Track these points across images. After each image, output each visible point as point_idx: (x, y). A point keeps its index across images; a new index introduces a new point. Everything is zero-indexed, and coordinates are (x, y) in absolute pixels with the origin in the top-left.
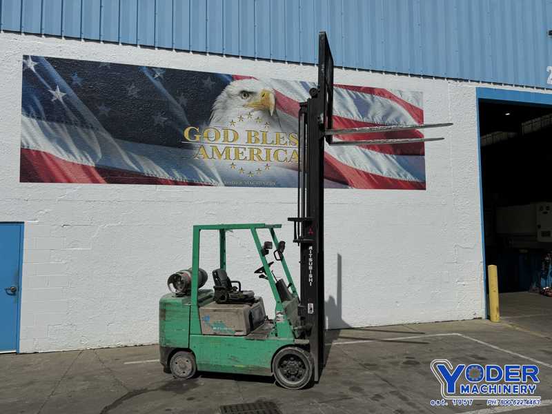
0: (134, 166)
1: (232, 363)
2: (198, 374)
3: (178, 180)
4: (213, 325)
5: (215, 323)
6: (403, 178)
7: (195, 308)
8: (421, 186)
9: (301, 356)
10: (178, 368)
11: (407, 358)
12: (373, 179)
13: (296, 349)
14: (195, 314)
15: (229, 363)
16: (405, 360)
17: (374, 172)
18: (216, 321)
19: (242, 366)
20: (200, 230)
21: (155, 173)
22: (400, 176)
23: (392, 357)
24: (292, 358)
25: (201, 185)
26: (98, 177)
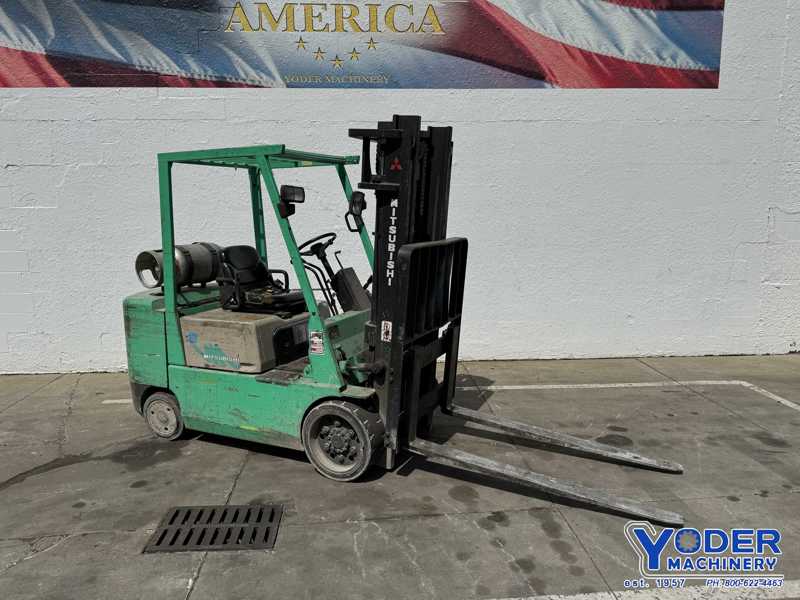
0: (113, 51)
1: (236, 422)
2: (187, 435)
3: (196, 77)
4: (203, 350)
5: (206, 348)
6: (669, 63)
7: (171, 318)
8: (707, 79)
9: (350, 420)
10: (157, 421)
11: (611, 428)
12: (601, 64)
13: (342, 405)
14: (172, 329)
15: (232, 420)
16: (603, 433)
17: (603, 51)
18: (207, 342)
19: (253, 429)
20: (170, 164)
21: (154, 63)
22: (661, 58)
23: (580, 425)
24: (337, 422)
25: (240, 86)
26: (54, 75)
